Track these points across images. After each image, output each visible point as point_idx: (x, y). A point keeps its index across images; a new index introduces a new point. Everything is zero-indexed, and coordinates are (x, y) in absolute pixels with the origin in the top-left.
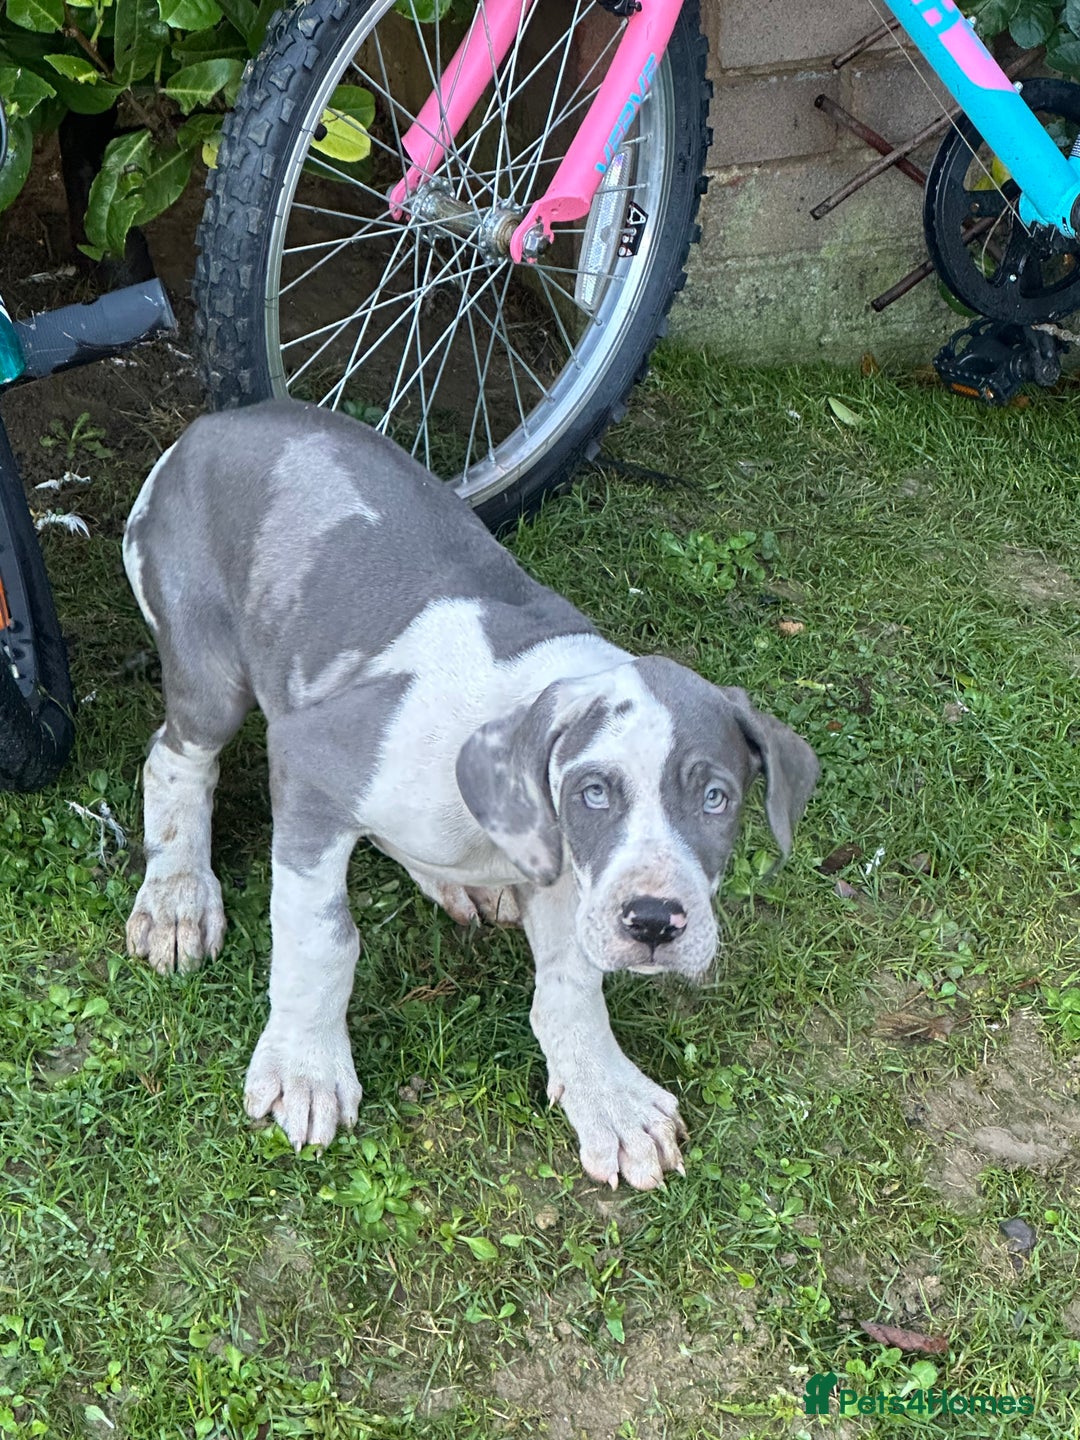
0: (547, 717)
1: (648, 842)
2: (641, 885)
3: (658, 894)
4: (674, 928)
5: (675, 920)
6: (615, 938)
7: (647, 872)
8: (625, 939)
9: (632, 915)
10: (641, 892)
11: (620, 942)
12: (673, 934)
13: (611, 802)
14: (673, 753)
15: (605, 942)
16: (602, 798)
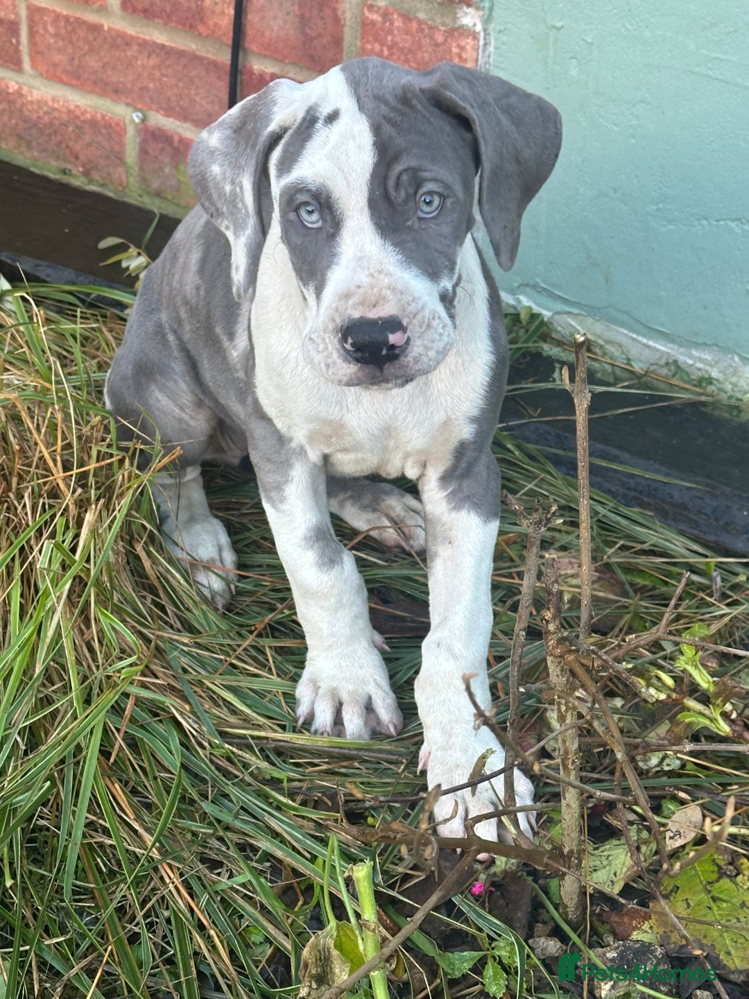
0: (267, 118)
1: (360, 259)
2: (354, 307)
3: (373, 314)
4: (393, 347)
5: (393, 338)
6: (339, 361)
7: (362, 291)
8: (350, 363)
9: (350, 341)
10: (356, 314)
11: (345, 365)
12: (397, 351)
13: (324, 220)
14: (377, 166)
15: (328, 366)
16: (315, 217)
